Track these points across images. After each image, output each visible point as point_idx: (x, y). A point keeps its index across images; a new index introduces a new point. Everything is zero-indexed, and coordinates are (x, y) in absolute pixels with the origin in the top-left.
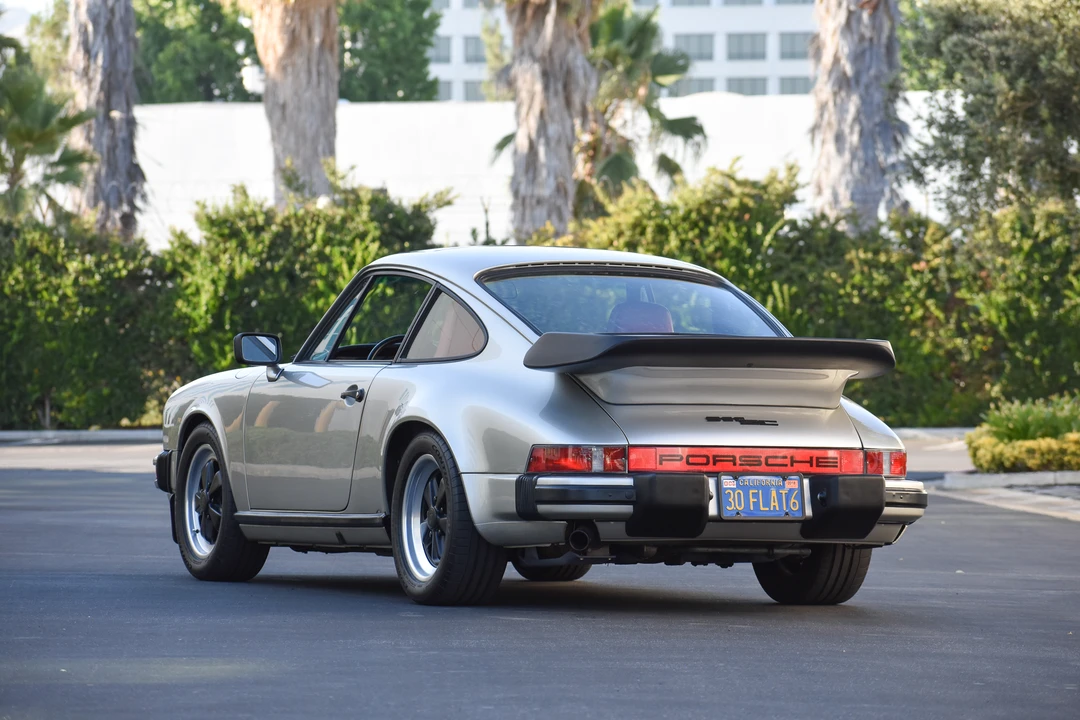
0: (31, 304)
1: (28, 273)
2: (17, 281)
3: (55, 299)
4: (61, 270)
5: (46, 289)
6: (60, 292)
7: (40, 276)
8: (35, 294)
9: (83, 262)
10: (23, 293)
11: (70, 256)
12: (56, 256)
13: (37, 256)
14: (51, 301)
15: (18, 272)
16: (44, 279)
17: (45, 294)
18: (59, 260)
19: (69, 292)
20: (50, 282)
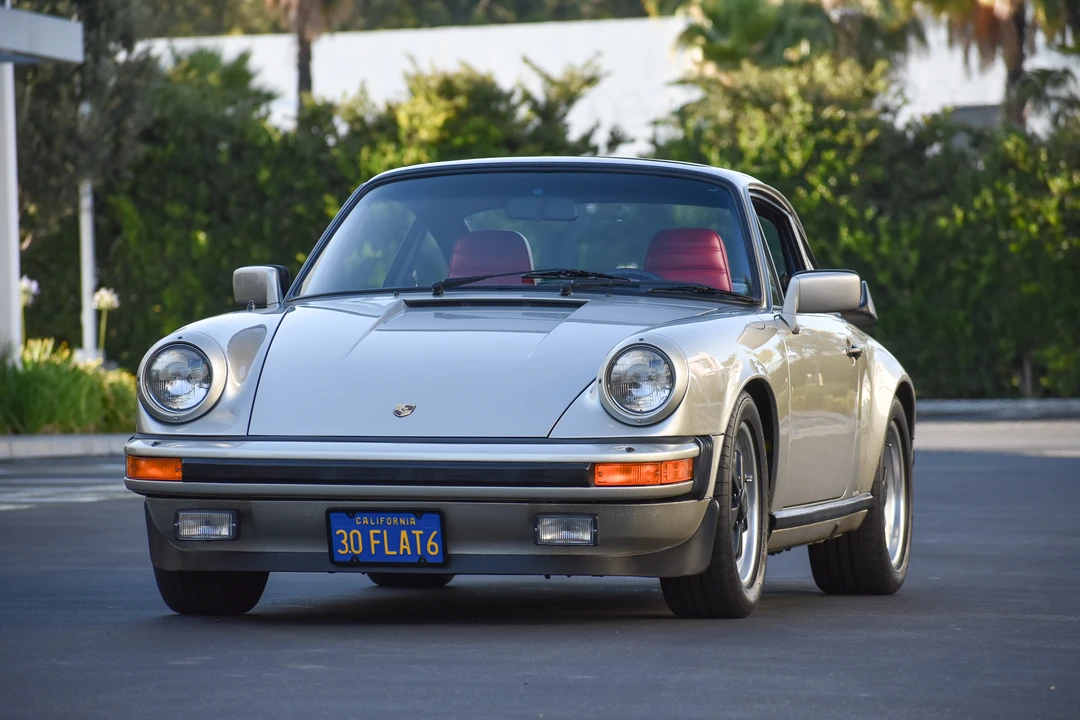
0: (1003, 235)
1: (999, 195)
2: (985, 205)
3: (1034, 228)
4: (1043, 189)
5: (1023, 216)
6: (1040, 219)
7: (1014, 198)
8: (1009, 222)
9: (1070, 179)
10: (993, 222)
11: (1055, 172)
12: (1034, 170)
13: (1012, 172)
14: (1028, 232)
15: (987, 195)
16: (1020, 203)
17: (1021, 223)
18: (1040, 175)
19: (1052, 218)
20: (1028, 207)
